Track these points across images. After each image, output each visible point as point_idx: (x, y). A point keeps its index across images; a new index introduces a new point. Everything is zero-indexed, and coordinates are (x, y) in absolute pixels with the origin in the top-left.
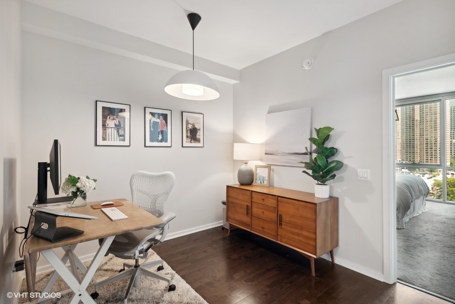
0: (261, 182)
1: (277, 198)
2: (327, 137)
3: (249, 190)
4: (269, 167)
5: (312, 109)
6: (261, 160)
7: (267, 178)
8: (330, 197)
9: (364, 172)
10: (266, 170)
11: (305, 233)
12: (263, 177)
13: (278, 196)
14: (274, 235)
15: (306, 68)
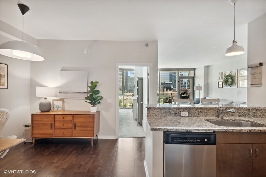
0: (57, 109)
1: (73, 115)
2: (96, 86)
3: (53, 114)
4: (62, 100)
5: (88, 72)
6: (56, 96)
7: (61, 106)
8: (97, 111)
9: (110, 100)
10: (61, 102)
11: (88, 129)
12: (59, 106)
13: (74, 115)
14: (70, 135)
15: (85, 53)
